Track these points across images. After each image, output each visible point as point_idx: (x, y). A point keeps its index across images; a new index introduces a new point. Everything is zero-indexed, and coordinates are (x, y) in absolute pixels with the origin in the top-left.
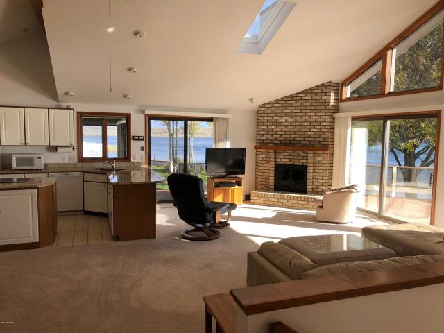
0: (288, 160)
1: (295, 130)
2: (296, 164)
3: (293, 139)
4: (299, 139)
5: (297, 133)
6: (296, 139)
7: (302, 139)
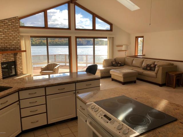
0: (5, 59)
1: (6, 41)
2: (9, 61)
3: (6, 47)
4: (9, 47)
5: (8, 43)
6: (8, 47)
7: (10, 47)
